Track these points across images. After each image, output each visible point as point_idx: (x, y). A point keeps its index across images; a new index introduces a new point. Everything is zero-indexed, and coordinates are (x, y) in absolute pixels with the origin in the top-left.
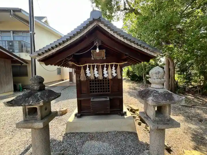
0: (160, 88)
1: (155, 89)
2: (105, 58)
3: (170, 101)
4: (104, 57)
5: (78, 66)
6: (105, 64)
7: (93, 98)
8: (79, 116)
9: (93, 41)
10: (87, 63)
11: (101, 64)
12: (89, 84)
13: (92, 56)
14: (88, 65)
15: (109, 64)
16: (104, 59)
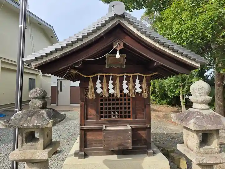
0: (204, 108)
1: (198, 110)
2: (125, 65)
3: (217, 126)
4: (123, 65)
5: (85, 76)
6: (125, 75)
7: (106, 126)
8: (81, 155)
9: (113, 43)
10: (98, 73)
11: (118, 75)
12: (100, 104)
13: (106, 62)
14: (99, 75)
15: (131, 75)
16: (123, 67)
